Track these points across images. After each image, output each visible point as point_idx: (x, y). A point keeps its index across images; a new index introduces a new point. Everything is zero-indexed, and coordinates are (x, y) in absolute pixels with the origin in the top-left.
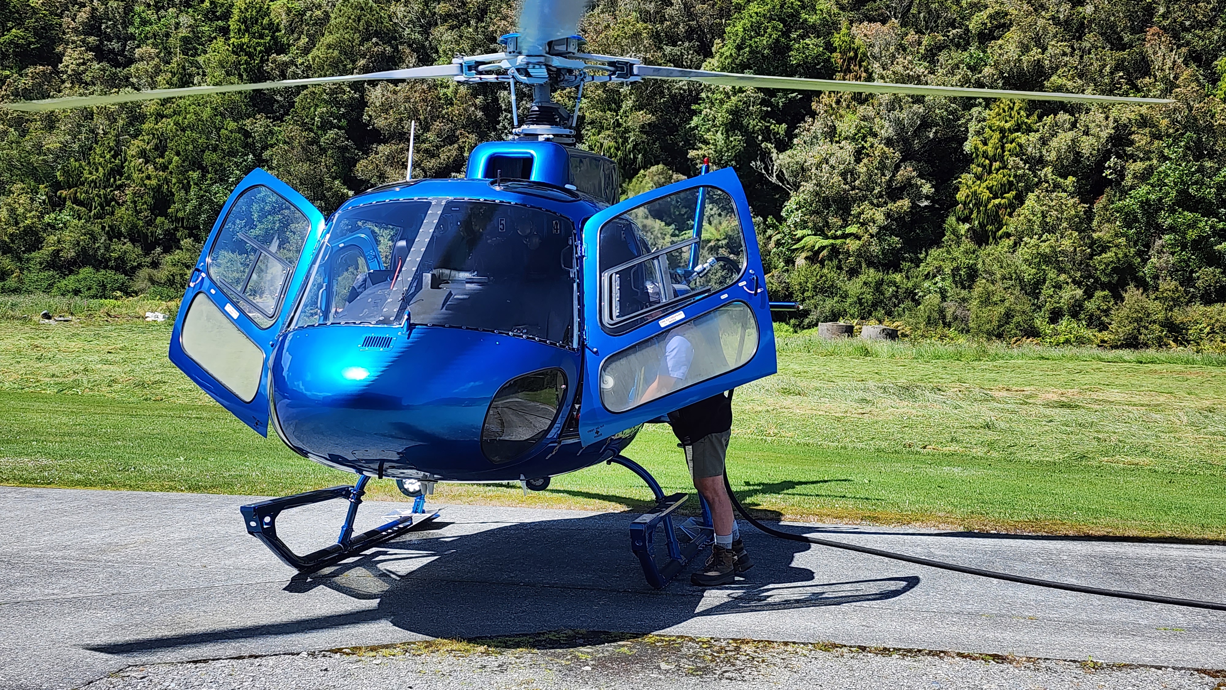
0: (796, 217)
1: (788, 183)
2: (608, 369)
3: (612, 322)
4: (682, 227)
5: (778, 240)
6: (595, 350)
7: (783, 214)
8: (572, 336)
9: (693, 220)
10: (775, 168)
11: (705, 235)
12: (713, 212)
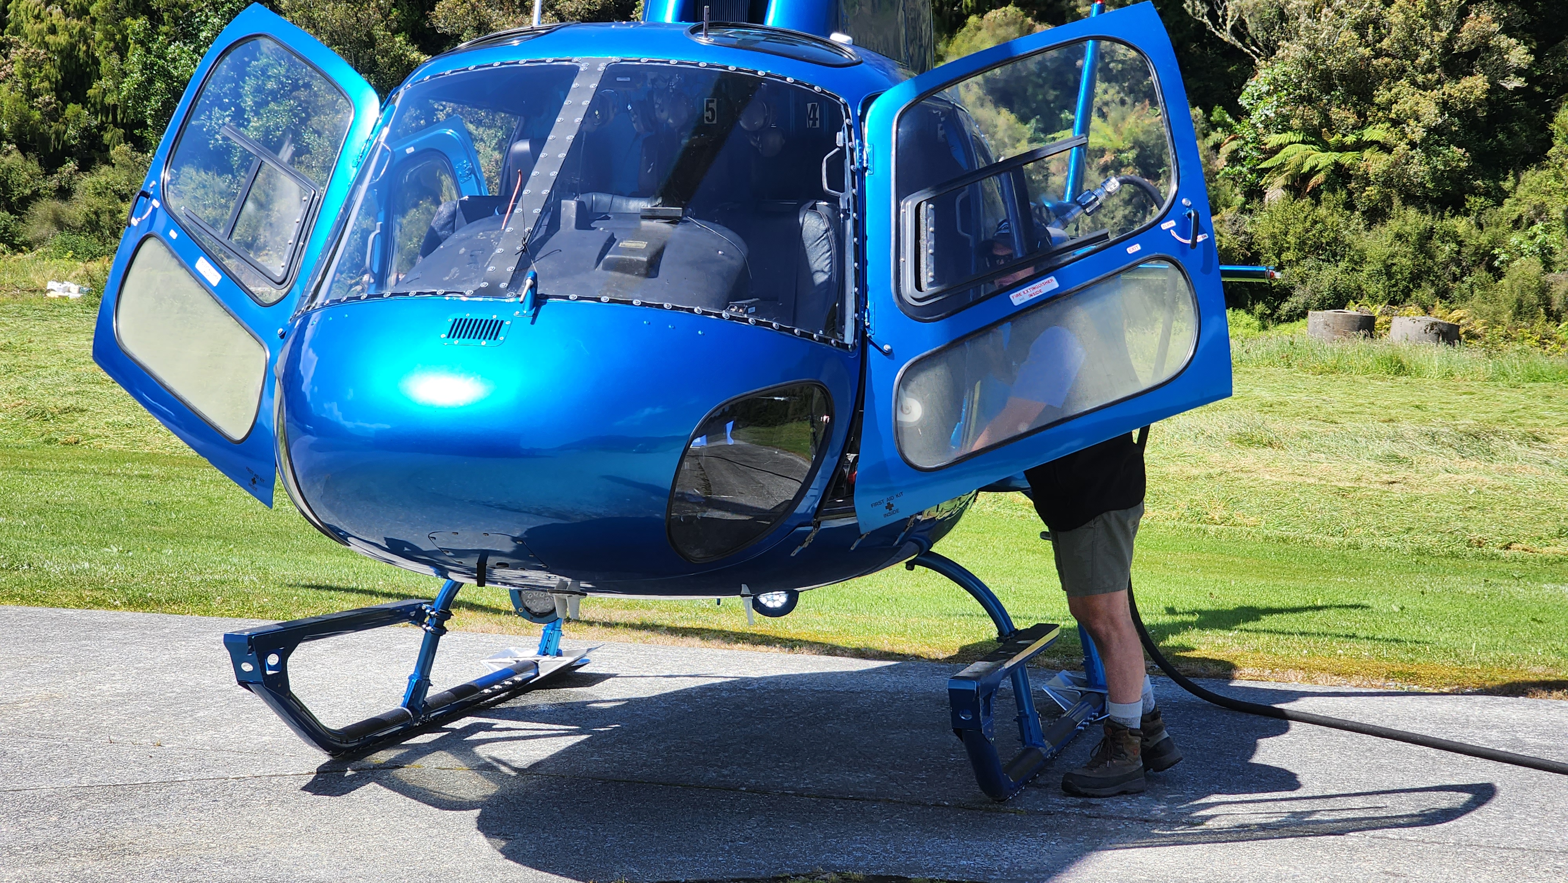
0: (1267, 109)
1: (1254, 43)
2: (913, 385)
3: (920, 295)
4: (1051, 125)
5: (1236, 151)
6: (887, 347)
7: (1243, 101)
8: (843, 322)
9: (1073, 112)
10: (1230, 13)
11: (1095, 141)
12: (1107, 97)
